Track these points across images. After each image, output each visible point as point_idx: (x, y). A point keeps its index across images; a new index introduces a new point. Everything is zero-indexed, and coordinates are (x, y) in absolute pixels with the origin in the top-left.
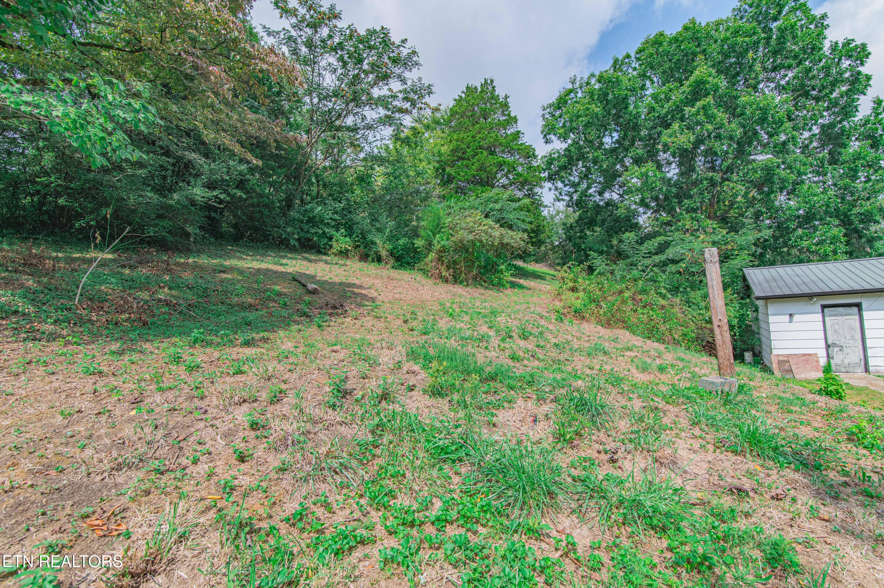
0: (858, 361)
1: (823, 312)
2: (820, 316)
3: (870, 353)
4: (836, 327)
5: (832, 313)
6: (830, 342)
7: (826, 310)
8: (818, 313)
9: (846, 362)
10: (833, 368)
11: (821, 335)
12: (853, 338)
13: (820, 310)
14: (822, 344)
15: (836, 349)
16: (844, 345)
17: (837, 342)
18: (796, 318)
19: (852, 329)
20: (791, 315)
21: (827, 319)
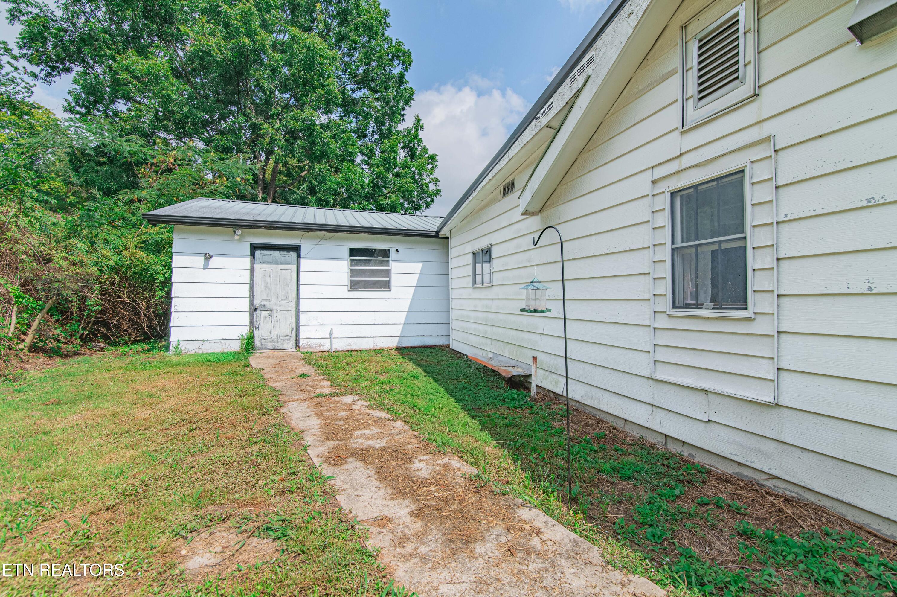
0: (288, 332)
1: (253, 254)
2: (246, 261)
3: (303, 319)
4: (268, 280)
5: (266, 258)
6: (257, 302)
7: (258, 253)
8: (244, 256)
9: (275, 333)
10: (257, 343)
11: (245, 290)
12: (286, 298)
13: (248, 252)
14: (245, 305)
15: (264, 314)
16: (275, 308)
17: (266, 303)
18: (215, 262)
19: (286, 284)
20: (208, 257)
21: (257, 267)
